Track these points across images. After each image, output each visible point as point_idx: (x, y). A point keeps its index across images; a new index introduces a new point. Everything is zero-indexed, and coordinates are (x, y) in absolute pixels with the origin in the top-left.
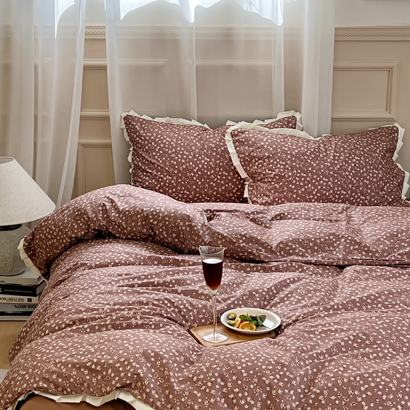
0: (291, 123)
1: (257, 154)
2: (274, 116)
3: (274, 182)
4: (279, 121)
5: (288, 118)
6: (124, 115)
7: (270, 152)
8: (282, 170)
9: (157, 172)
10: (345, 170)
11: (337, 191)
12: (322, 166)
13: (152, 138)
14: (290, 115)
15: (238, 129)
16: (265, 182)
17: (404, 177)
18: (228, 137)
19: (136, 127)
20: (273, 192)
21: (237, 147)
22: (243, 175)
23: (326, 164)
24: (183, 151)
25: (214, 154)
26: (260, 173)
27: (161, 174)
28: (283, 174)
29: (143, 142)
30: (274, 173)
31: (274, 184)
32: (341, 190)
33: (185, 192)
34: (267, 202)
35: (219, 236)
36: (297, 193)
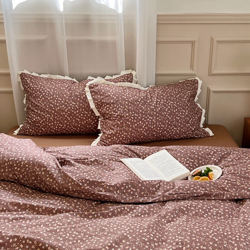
0: (129, 78)
1: (105, 101)
2: (119, 73)
4: (122, 77)
5: (128, 74)
6: (20, 73)
7: (114, 100)
8: (122, 112)
9: (41, 112)
10: (164, 111)
11: (159, 125)
12: (149, 109)
13: (38, 89)
14: (129, 73)
15: (93, 84)
16: (111, 120)
17: (201, 113)
18: (87, 89)
19: (28, 81)
20: (116, 126)
21: (93, 95)
22: (97, 114)
23: (151, 107)
24: (58, 98)
25: (78, 100)
26: (108, 114)
27: (43, 113)
28: (123, 115)
29: (32, 92)
30: (117, 114)
32: (161, 124)
33: (60, 125)
34: (112, 133)
35: (70, 180)
36: (132, 127)
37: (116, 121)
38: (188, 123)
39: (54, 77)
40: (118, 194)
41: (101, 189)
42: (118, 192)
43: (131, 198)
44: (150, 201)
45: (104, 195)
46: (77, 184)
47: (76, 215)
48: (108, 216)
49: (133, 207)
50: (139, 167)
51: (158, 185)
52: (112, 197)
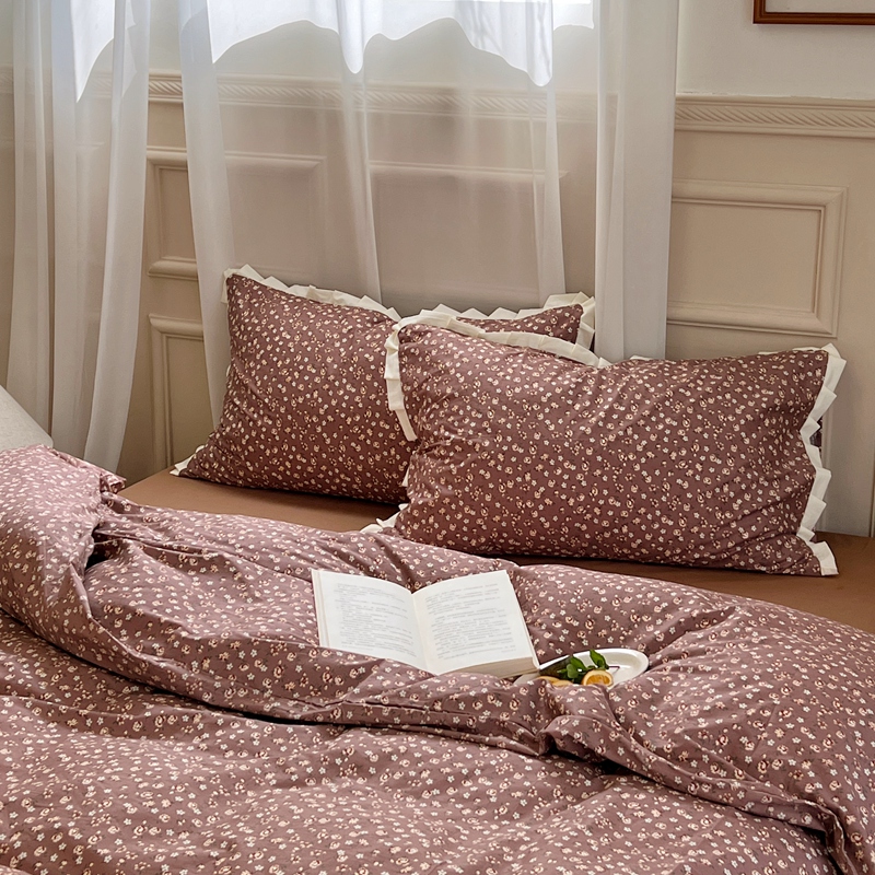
3: (451, 458)
5: (565, 309)
6: (228, 274)
7: (457, 387)
8: (471, 432)
9: (248, 407)
10: (629, 449)
11: (598, 498)
12: (570, 433)
13: (258, 329)
14: (572, 303)
15: (414, 325)
16: (433, 457)
19: (240, 301)
20: (443, 481)
21: (404, 366)
22: (409, 433)
23: (582, 428)
24: (306, 365)
25: (368, 378)
27: (254, 412)
28: (470, 443)
29: (241, 337)
30: (453, 436)
31: (449, 464)
32: (608, 496)
33: (298, 457)
34: (425, 504)
36: (495, 492)
37: (447, 461)
38: (726, 507)
39: (326, 296)
40: (204, 672)
41: (156, 646)
42: (206, 664)
43: (242, 693)
45: (150, 663)
48: (125, 733)
49: (220, 721)
51: (362, 670)
52: (172, 677)
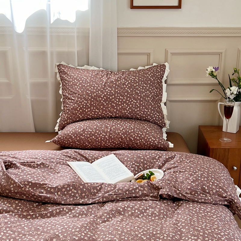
35: (12, 181)
40: (59, 196)
41: (42, 191)
42: (59, 193)
43: (71, 199)
44: (90, 202)
45: (45, 196)
46: (18, 186)
47: (15, 215)
48: (46, 217)
49: (72, 208)
50: (84, 170)
51: (100, 187)
52: (52, 199)
